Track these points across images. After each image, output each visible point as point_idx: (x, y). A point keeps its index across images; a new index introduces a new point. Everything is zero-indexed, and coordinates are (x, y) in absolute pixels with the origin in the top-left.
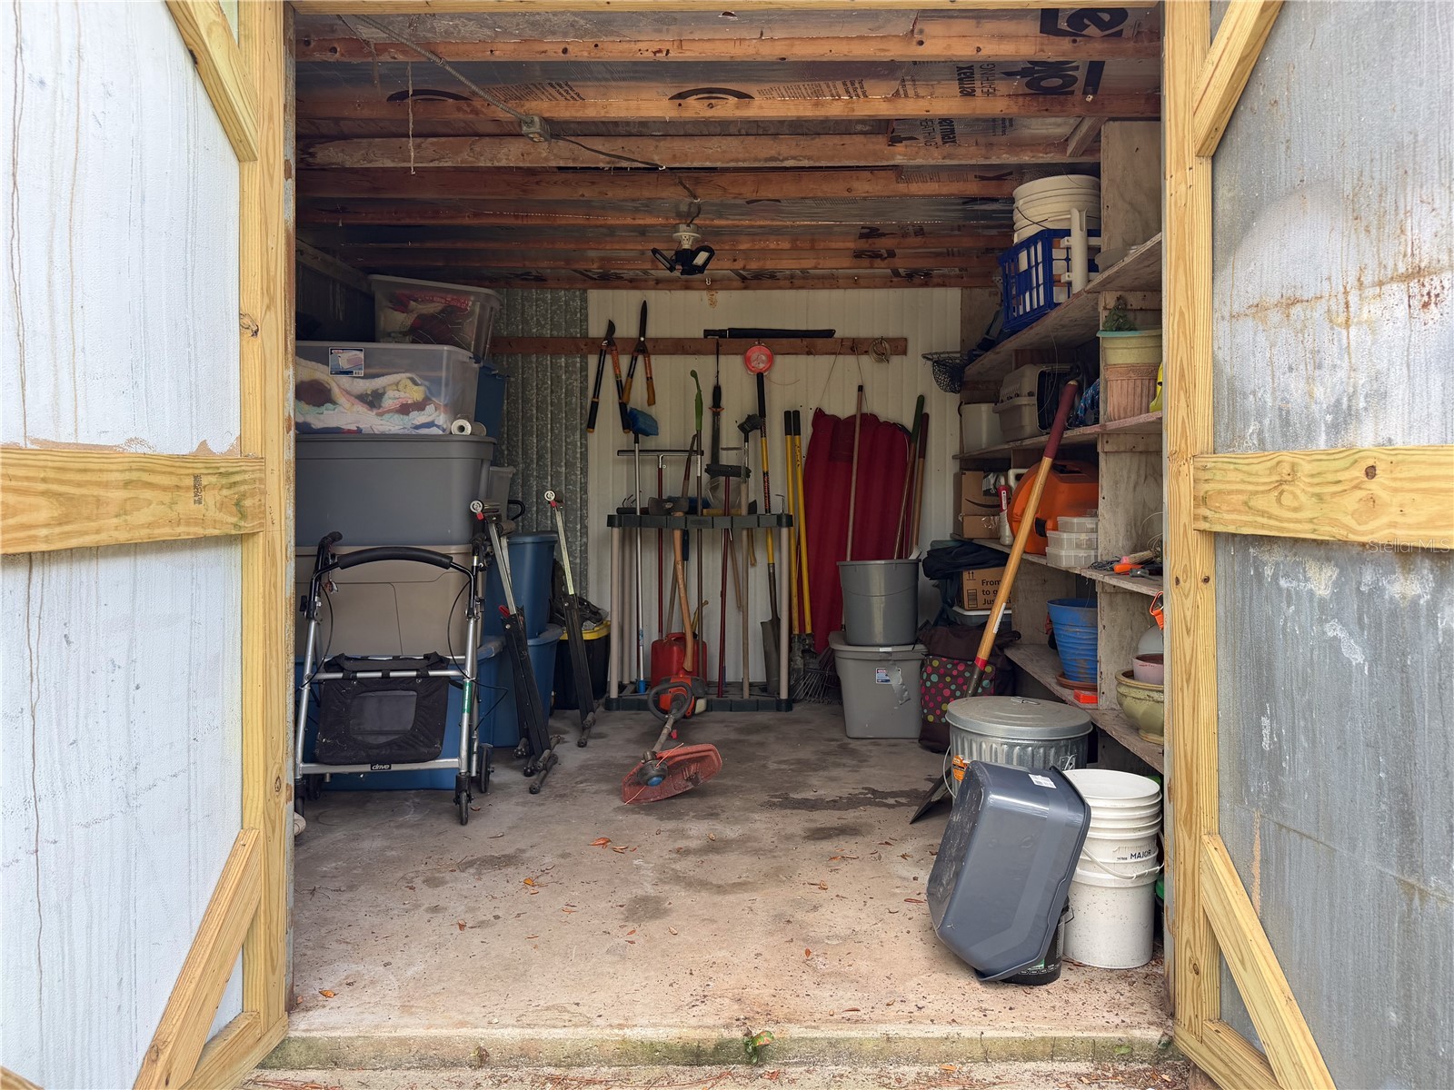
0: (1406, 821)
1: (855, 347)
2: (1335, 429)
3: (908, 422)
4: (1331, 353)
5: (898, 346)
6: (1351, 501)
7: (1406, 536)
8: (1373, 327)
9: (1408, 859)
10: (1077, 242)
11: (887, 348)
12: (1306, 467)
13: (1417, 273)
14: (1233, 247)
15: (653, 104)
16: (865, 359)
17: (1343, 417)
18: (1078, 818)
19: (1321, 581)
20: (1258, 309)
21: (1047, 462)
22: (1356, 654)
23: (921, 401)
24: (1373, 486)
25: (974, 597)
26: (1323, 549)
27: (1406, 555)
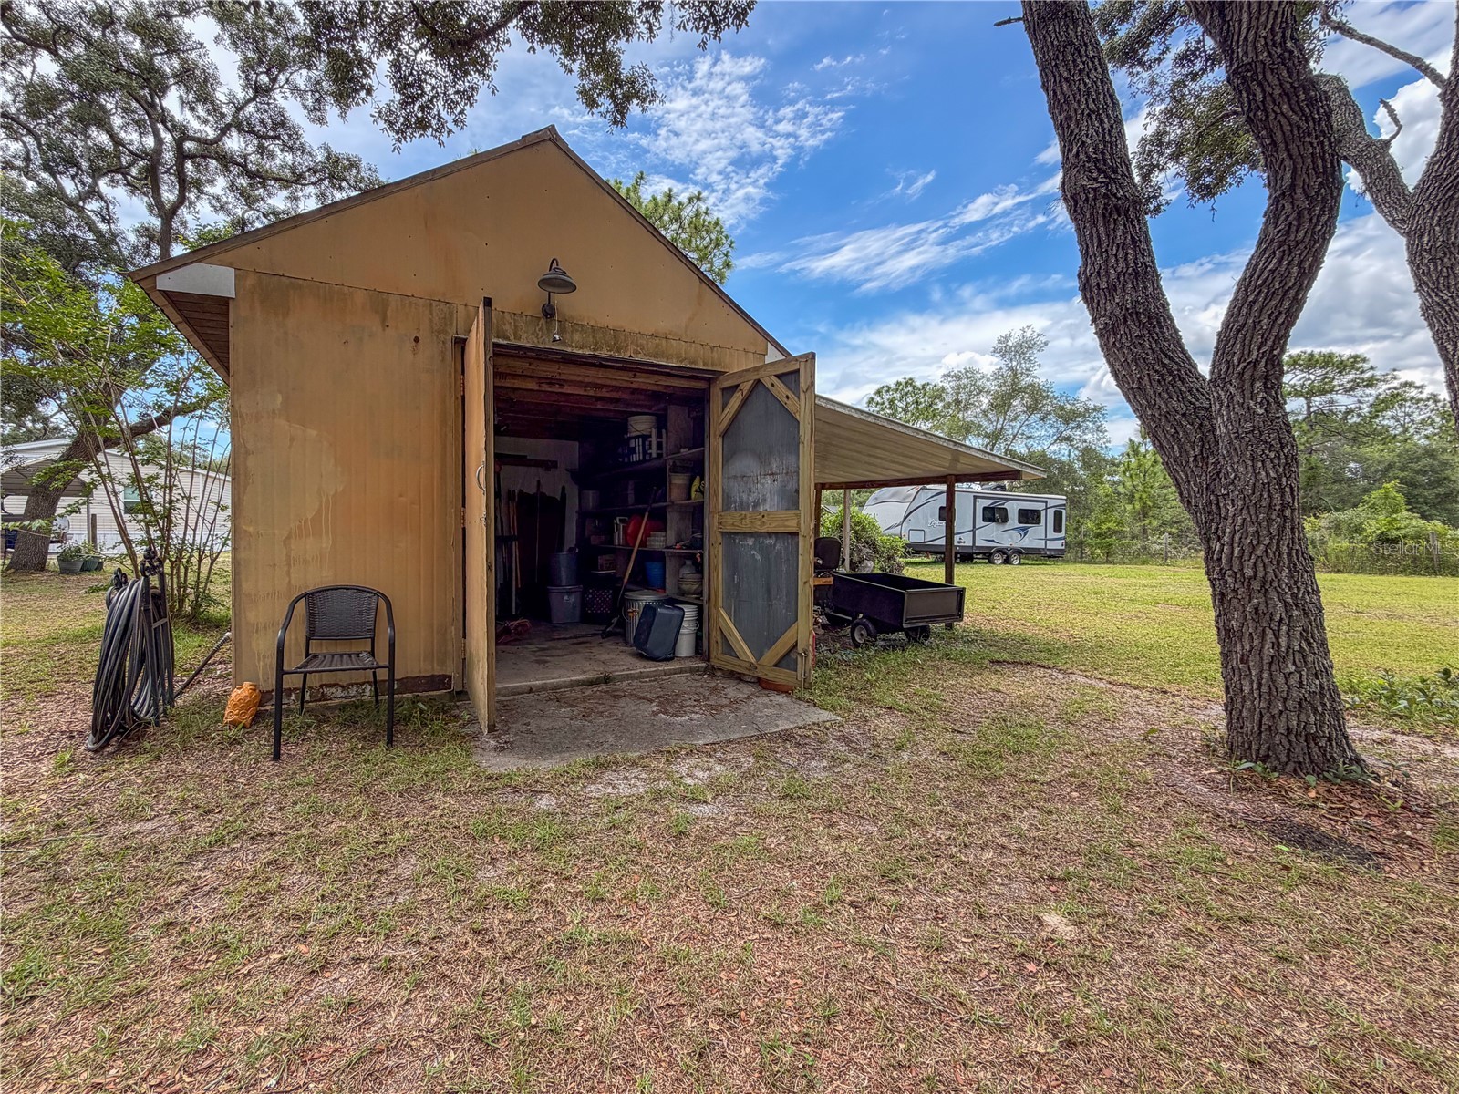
0: (769, 591)
1: (538, 464)
2: (754, 507)
3: (558, 497)
4: (753, 490)
5: (554, 465)
6: (759, 523)
7: (770, 530)
8: (763, 484)
9: (769, 599)
10: (654, 440)
11: (549, 465)
12: (748, 515)
13: (772, 474)
14: (728, 461)
15: (532, 385)
16: (540, 469)
17: (756, 505)
18: (681, 613)
19: (750, 542)
20: (735, 477)
21: (647, 514)
22: (758, 557)
23: (563, 488)
24: (764, 520)
25: (602, 566)
26: (751, 534)
27: (770, 534)
